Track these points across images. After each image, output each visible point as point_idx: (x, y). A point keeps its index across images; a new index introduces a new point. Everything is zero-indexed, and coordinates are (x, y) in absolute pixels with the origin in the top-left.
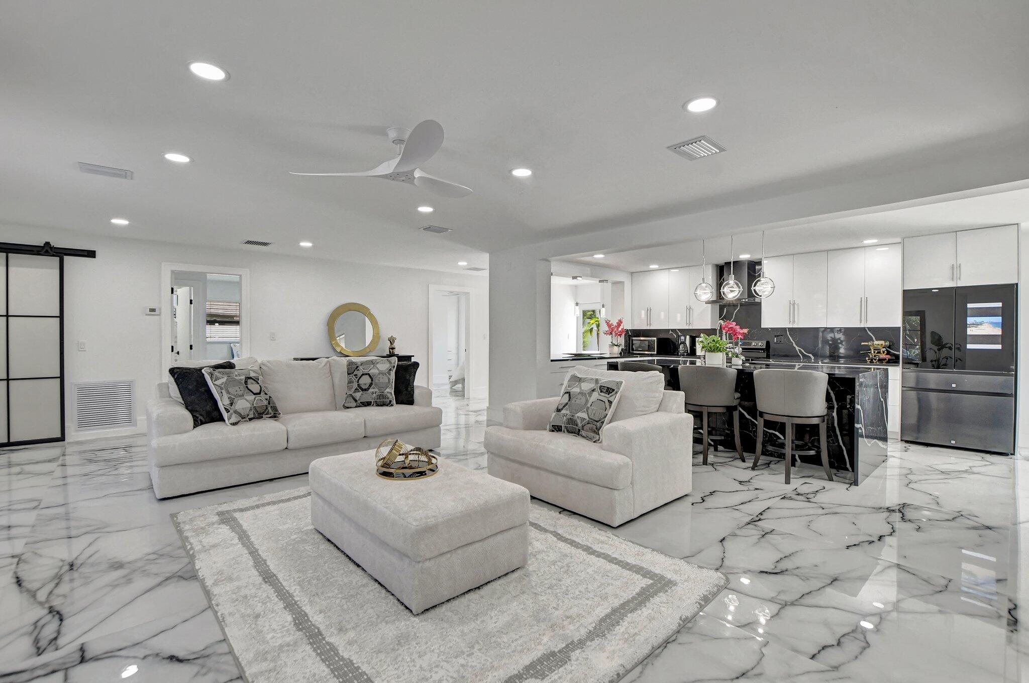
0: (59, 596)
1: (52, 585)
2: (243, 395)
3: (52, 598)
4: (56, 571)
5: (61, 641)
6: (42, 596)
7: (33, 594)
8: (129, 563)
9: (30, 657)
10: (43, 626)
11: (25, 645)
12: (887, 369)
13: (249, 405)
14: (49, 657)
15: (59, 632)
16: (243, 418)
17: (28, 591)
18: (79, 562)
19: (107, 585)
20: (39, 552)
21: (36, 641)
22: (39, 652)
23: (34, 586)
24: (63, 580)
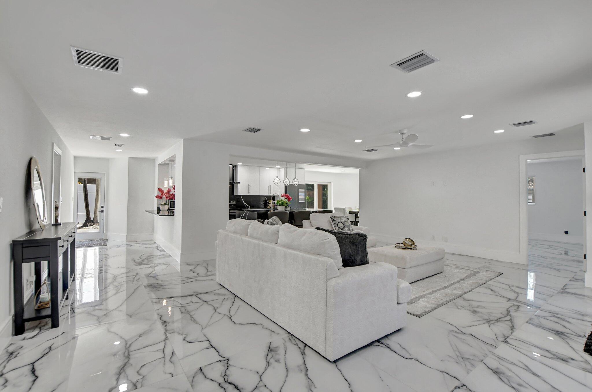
0: (503, 315)
1: (501, 319)
3: (505, 315)
4: (496, 324)
5: (513, 305)
6: (508, 318)
7: (511, 320)
8: (470, 310)
9: (521, 306)
10: (514, 310)
11: (521, 309)
12: (318, 208)
14: (517, 304)
15: (511, 307)
17: (511, 322)
18: (485, 321)
19: (487, 309)
20: (494, 338)
21: (518, 308)
22: (519, 306)
23: (509, 323)
24: (497, 318)
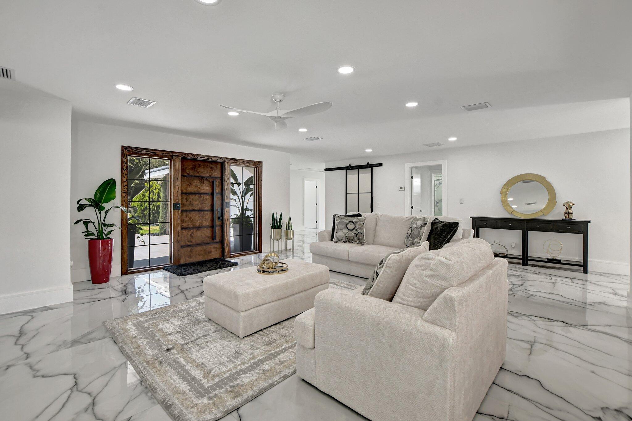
2: (342, 229)
13: (343, 235)
16: (339, 240)
